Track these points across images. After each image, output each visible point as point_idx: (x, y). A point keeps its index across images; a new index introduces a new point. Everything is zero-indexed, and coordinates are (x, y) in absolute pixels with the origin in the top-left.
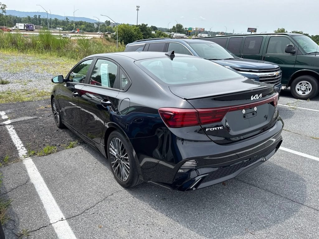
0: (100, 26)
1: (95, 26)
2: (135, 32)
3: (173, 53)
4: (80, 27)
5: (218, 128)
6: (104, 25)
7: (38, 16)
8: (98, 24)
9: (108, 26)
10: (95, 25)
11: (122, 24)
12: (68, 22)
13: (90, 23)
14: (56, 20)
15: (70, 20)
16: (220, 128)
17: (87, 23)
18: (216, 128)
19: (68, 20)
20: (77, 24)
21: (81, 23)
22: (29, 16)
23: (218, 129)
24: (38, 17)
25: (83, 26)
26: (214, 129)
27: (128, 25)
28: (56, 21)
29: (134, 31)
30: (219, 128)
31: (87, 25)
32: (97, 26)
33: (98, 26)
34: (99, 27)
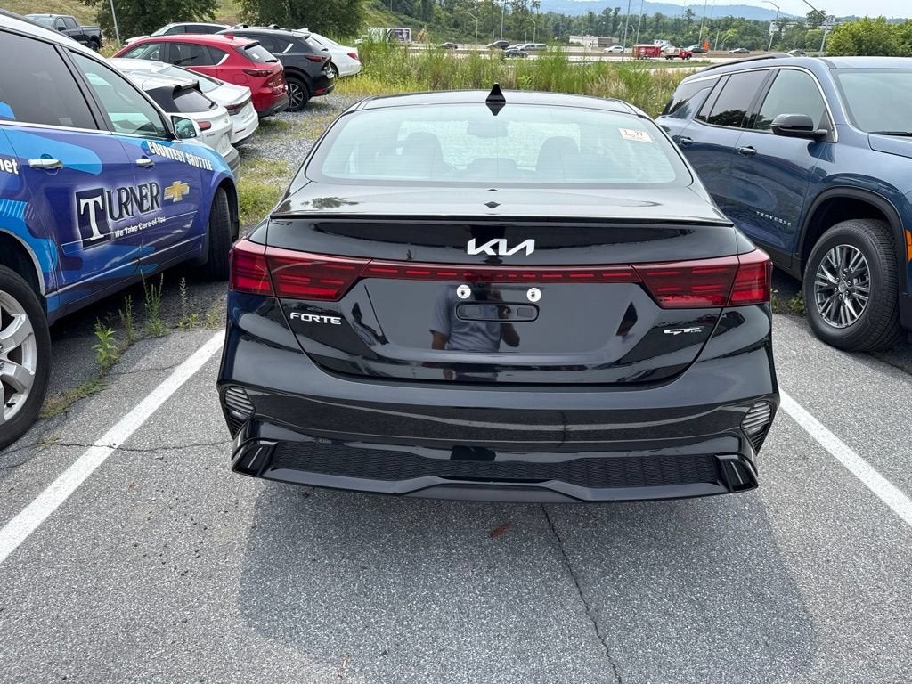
0: (787, 29)
1: (771, 30)
2: (903, 43)
3: (496, 91)
4: (721, 36)
5: (326, 318)
6: (800, 26)
7: (613, 11)
8: (783, 23)
9: (815, 28)
10: (772, 25)
11: (858, 19)
12: (690, 21)
13: (756, 23)
14: (659, 17)
15: (698, 16)
16: (332, 322)
17: (749, 21)
18: (318, 317)
19: (692, 17)
20: (714, 26)
21: (727, 24)
22: (591, 13)
23: (326, 321)
24: (612, 13)
25: (730, 33)
26: (310, 320)
27: (881, 20)
28: (658, 21)
29: (901, 40)
30: (329, 320)
31: (746, 29)
32: (778, 30)
33: (780, 30)
34: (783, 34)
